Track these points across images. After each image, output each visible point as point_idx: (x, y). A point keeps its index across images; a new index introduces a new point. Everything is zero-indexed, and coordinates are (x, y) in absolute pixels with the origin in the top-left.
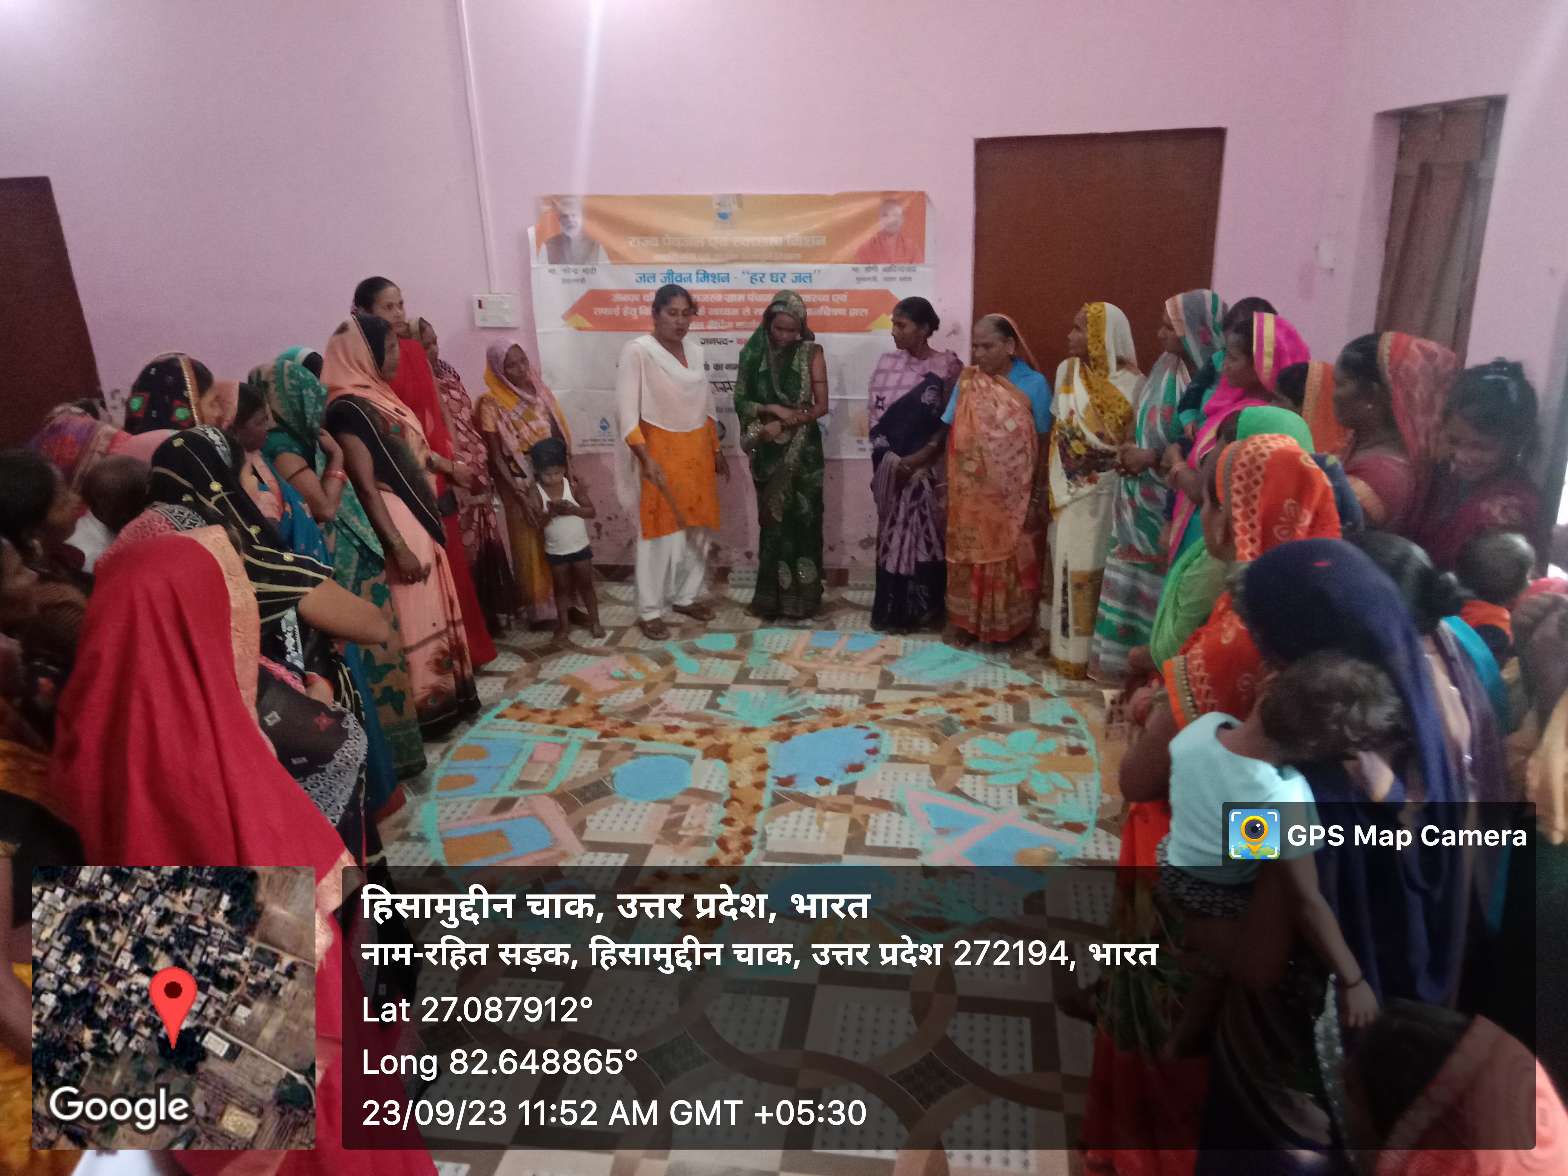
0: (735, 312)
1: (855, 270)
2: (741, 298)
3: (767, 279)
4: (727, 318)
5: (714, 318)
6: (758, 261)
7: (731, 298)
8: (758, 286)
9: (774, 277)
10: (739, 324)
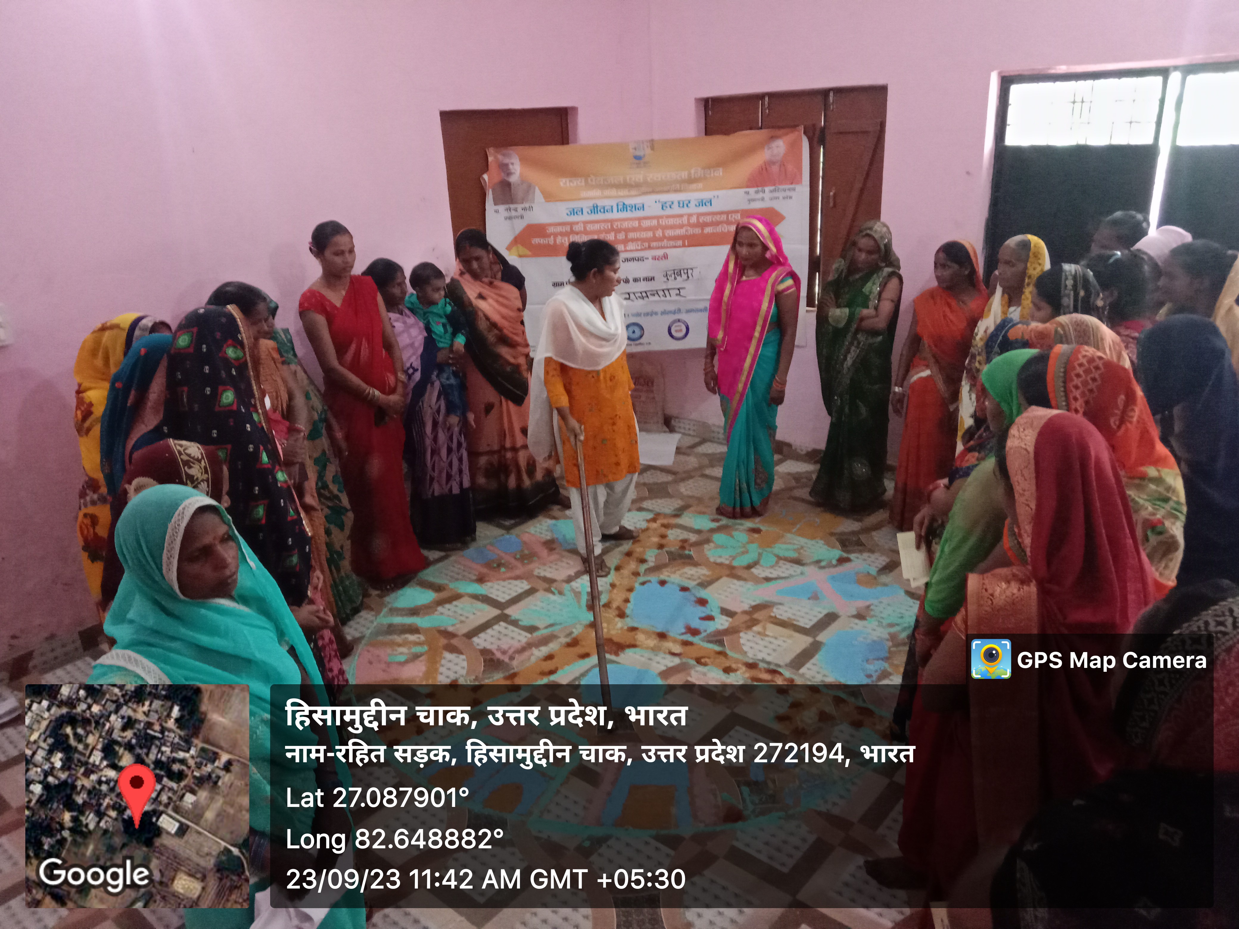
0: (650, 234)
1: (747, 193)
2: (654, 222)
3: (676, 205)
4: (643, 240)
5: (633, 240)
6: (668, 192)
7: (646, 224)
8: (668, 212)
9: (681, 204)
10: (654, 244)
